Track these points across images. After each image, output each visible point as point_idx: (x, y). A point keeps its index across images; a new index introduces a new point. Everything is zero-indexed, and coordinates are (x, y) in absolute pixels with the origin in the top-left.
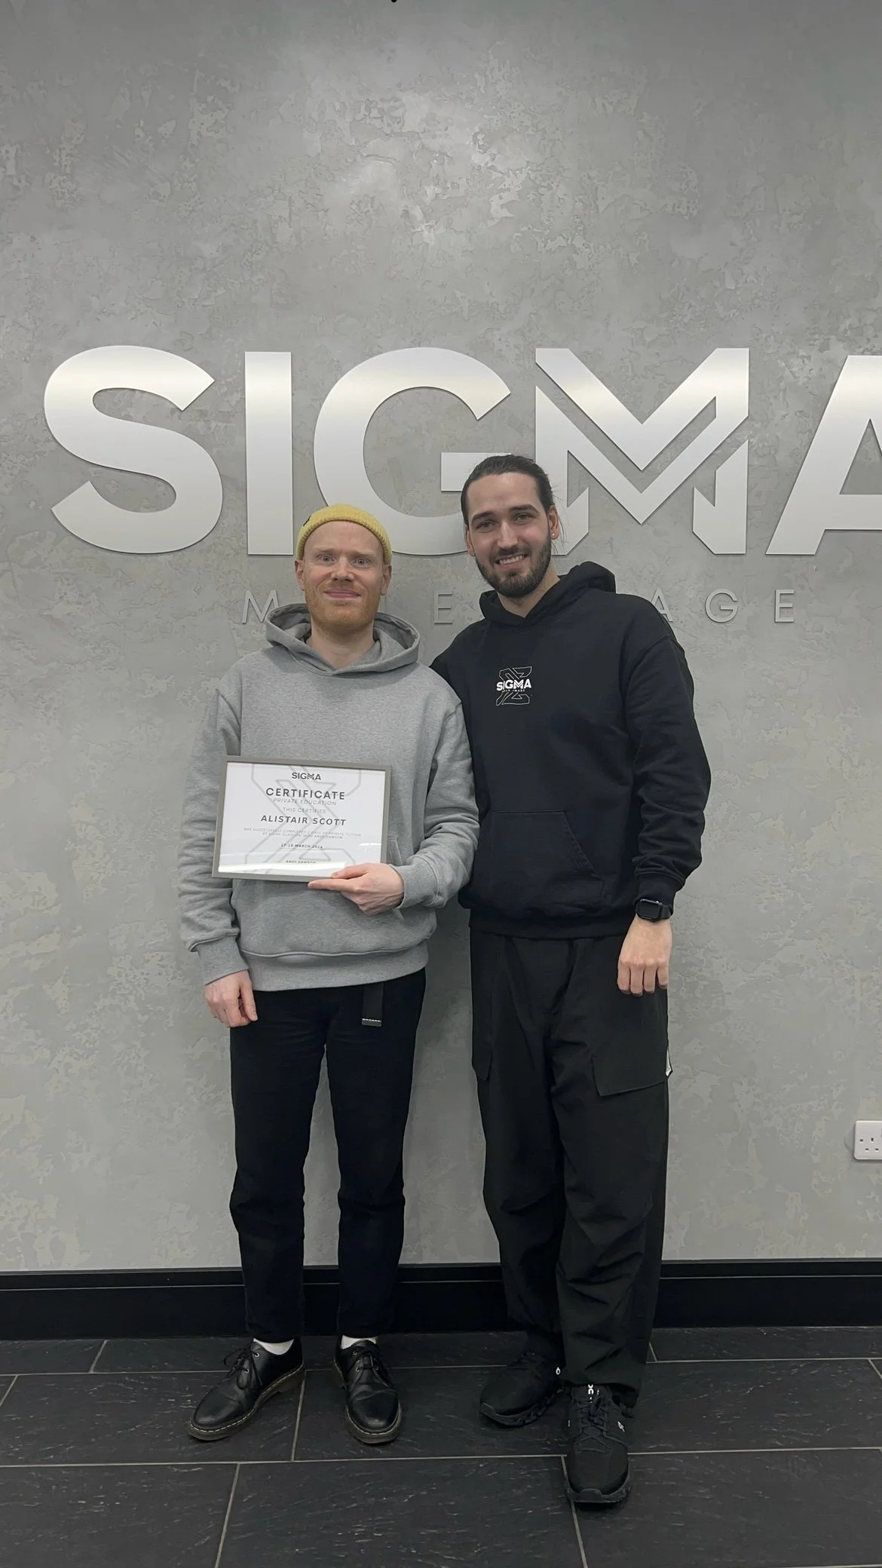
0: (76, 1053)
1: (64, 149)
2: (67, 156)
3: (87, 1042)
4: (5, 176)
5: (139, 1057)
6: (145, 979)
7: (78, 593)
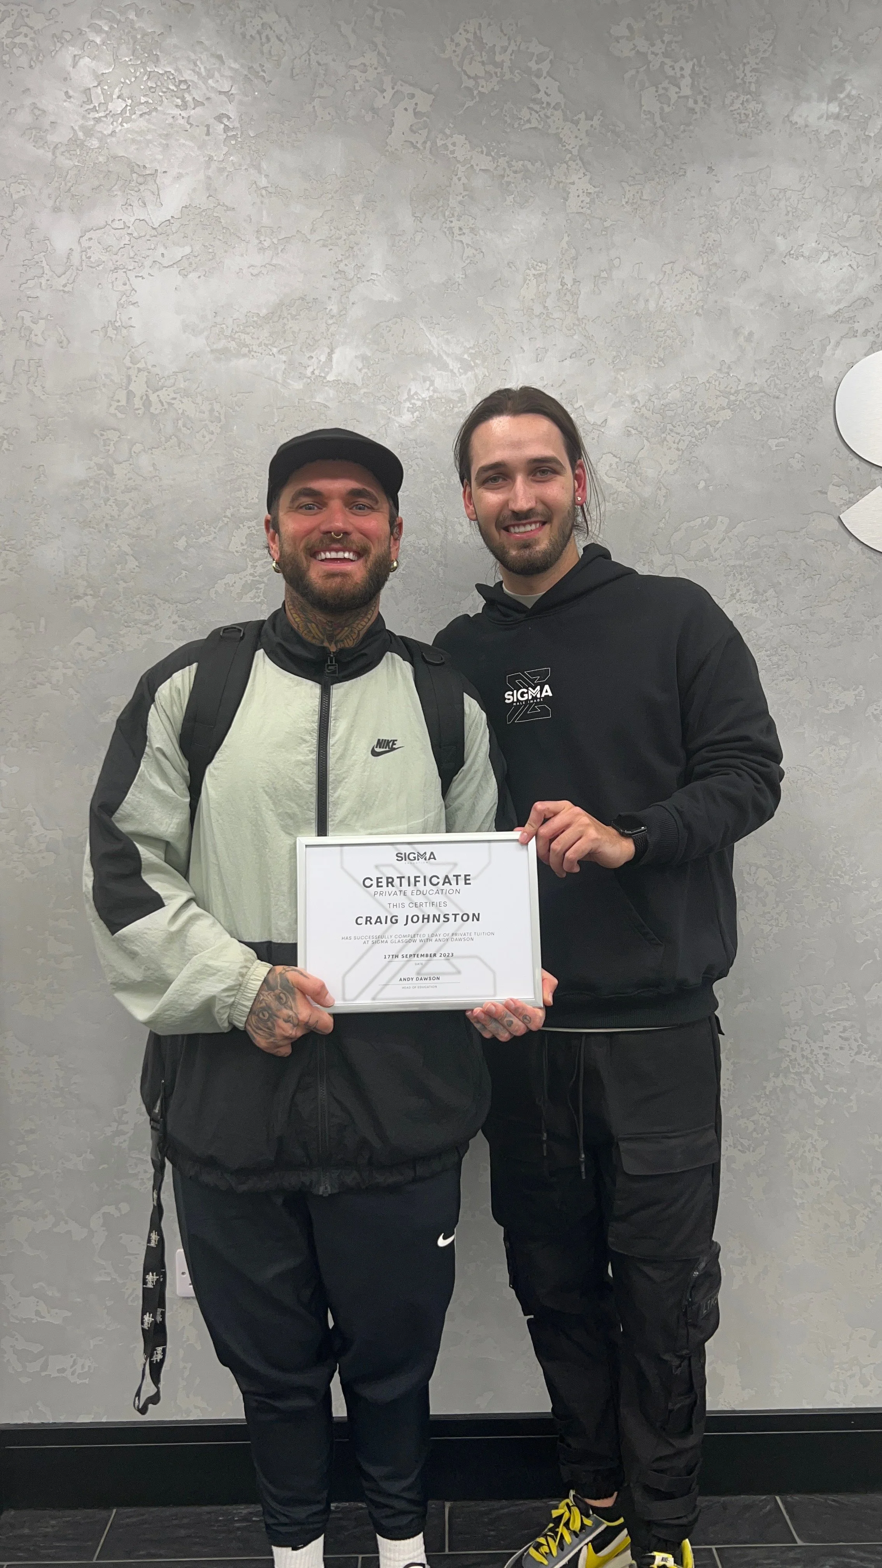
0: (742, 1144)
1: (748, 63)
2: (751, 71)
3: (755, 1130)
4: (679, 97)
5: (816, 1150)
6: (824, 1054)
7: (754, 589)
